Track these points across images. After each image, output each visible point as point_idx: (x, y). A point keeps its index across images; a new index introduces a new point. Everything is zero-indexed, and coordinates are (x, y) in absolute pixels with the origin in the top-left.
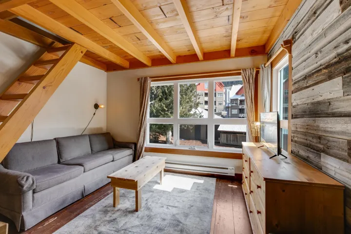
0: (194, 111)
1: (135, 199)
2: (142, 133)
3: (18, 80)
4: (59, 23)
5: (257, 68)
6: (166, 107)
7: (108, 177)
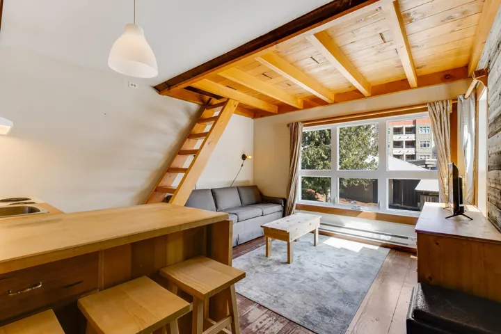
0: (372, 159)
1: (287, 254)
2: (293, 187)
3: (188, 137)
4: (220, 85)
5: (453, 100)
6: (326, 154)
7: (262, 227)
